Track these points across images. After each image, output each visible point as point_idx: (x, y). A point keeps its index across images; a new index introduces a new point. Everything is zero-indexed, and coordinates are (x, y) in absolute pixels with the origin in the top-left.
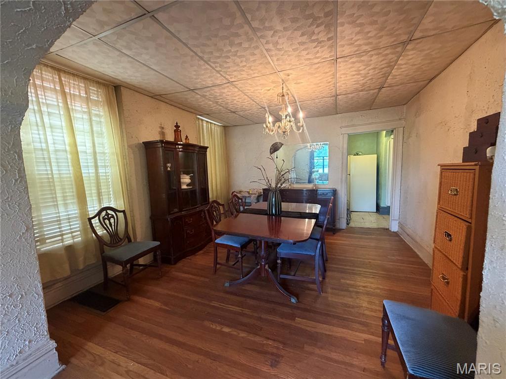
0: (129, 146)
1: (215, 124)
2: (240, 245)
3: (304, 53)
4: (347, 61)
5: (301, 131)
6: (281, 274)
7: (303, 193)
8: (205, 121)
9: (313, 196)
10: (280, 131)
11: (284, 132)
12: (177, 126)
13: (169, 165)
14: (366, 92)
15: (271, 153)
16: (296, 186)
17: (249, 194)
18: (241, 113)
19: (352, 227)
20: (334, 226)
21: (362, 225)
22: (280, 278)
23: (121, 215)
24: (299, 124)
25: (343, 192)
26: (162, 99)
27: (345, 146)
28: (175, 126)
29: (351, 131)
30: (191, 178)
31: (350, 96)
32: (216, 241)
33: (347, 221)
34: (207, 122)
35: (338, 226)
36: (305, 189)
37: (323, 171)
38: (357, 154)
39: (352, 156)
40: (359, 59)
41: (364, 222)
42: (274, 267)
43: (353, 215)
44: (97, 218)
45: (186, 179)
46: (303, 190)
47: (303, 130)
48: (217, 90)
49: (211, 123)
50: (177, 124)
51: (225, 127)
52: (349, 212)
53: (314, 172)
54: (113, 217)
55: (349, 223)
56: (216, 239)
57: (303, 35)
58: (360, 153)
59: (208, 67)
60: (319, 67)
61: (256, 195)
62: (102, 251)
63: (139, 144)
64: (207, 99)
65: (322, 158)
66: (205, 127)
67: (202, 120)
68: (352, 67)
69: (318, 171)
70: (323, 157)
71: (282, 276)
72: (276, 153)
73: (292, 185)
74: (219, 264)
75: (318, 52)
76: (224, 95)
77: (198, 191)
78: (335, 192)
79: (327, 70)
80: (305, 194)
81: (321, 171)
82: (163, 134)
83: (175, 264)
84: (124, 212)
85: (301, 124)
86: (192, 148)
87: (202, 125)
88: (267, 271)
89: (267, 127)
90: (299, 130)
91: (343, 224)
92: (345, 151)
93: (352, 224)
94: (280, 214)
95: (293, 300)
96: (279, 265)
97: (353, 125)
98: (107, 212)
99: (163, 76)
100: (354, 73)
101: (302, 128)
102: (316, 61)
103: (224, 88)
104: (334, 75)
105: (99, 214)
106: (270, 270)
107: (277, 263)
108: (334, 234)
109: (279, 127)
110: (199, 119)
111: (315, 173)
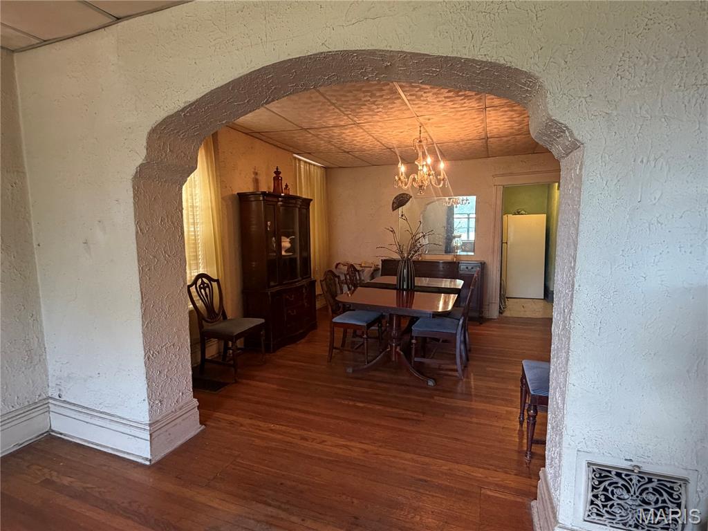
0: (223, 198)
1: (314, 165)
2: (367, 322)
3: (449, 104)
4: (497, 110)
5: (441, 185)
6: (415, 356)
7: (438, 266)
8: (303, 161)
9: (452, 270)
10: (415, 185)
11: (421, 187)
12: (277, 173)
13: (269, 223)
14: (524, 136)
15: (394, 209)
16: (428, 258)
17: (361, 267)
18: (357, 154)
19: (506, 317)
20: (481, 312)
21: (521, 315)
22: (415, 362)
23: (215, 284)
24: (439, 177)
25: (495, 267)
26: (263, 138)
27: (499, 202)
28: (275, 172)
29: (507, 181)
30: (292, 242)
31: (505, 139)
32: (334, 320)
33: (500, 308)
34: (305, 162)
35: (487, 315)
36: (441, 262)
37: (468, 237)
38: (519, 213)
39: (510, 216)
40: (510, 109)
41: (525, 311)
42: (407, 350)
43: (509, 303)
44: (194, 286)
45: (286, 243)
46: (438, 262)
47: (444, 184)
48: (337, 130)
49: (310, 164)
50: (277, 169)
51: (326, 168)
52: (503, 297)
53: (454, 237)
54: (208, 286)
55: (504, 311)
56: (333, 318)
57: (449, 92)
58: (523, 212)
59: (338, 111)
60: (465, 114)
61: (372, 269)
62: (201, 326)
63: (233, 195)
64: (319, 138)
65: (466, 216)
66: (302, 170)
67: (300, 160)
68: (503, 115)
69: (460, 237)
70: (469, 215)
71: (416, 359)
72: (400, 208)
73: (423, 255)
74: (336, 348)
75: (465, 103)
76: (344, 135)
77: (298, 258)
78: (483, 265)
79: (476, 116)
80: (442, 269)
81: (464, 237)
82: (256, 181)
83: (274, 351)
84: (217, 281)
85: (442, 177)
86: (294, 201)
87: (300, 167)
88: (399, 354)
89: (400, 179)
90: (439, 184)
91: (494, 312)
92: (499, 208)
93: (507, 314)
94: (412, 289)
95: (431, 383)
96: (414, 346)
97: (511, 174)
98: (202, 280)
99: (279, 117)
100: (507, 120)
101: (442, 182)
102: (462, 109)
103: (346, 129)
104: (483, 121)
105: (195, 282)
106: (402, 353)
107: (412, 344)
108: (481, 324)
109: (414, 180)
110: (295, 158)
111: (456, 239)
